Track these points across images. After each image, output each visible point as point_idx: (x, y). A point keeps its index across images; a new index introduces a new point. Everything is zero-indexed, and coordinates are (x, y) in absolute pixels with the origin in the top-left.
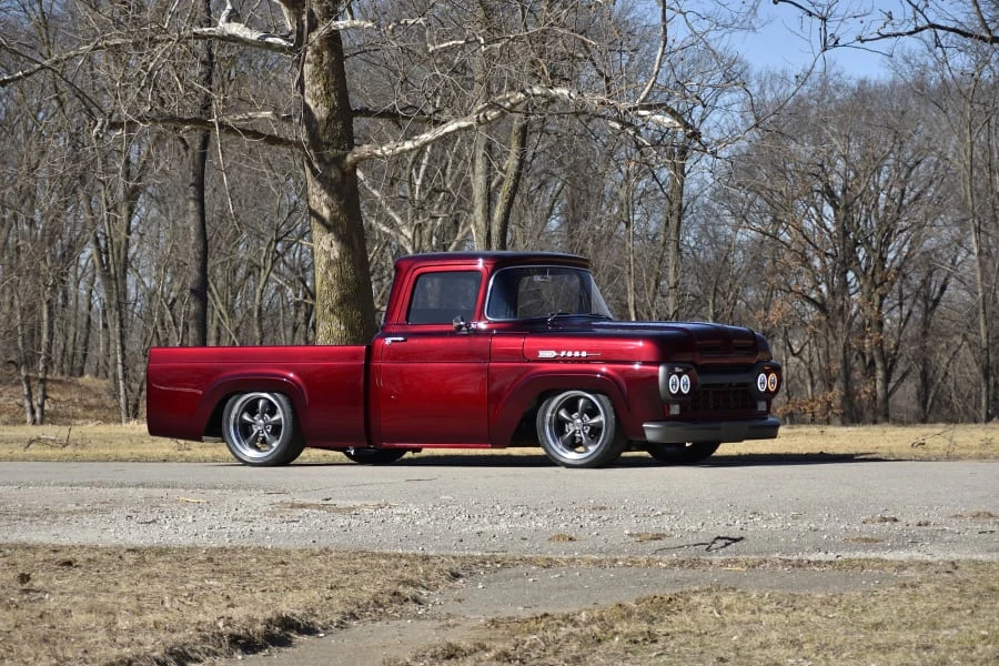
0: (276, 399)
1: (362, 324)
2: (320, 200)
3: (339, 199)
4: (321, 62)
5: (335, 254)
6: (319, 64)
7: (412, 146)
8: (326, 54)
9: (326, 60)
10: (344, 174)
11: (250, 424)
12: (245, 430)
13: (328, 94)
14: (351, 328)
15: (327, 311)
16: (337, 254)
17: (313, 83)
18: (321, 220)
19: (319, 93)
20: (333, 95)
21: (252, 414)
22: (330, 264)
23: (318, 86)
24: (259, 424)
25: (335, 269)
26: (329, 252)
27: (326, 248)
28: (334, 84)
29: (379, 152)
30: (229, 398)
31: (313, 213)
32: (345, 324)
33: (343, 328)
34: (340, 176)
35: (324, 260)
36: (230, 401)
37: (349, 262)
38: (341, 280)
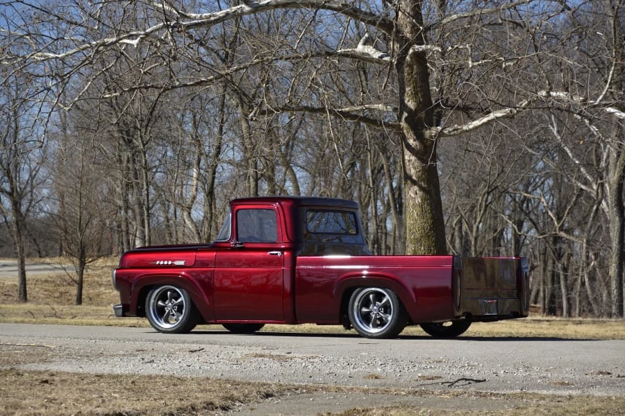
2: (409, 163)
5: (418, 200)
6: (411, 73)
8: (415, 67)
13: (416, 93)
14: (428, 248)
19: (410, 93)
20: (420, 95)
22: (415, 205)
23: (409, 89)
25: (418, 208)
26: (414, 198)
27: (413, 195)
28: (421, 87)
35: (411, 203)
37: (428, 205)
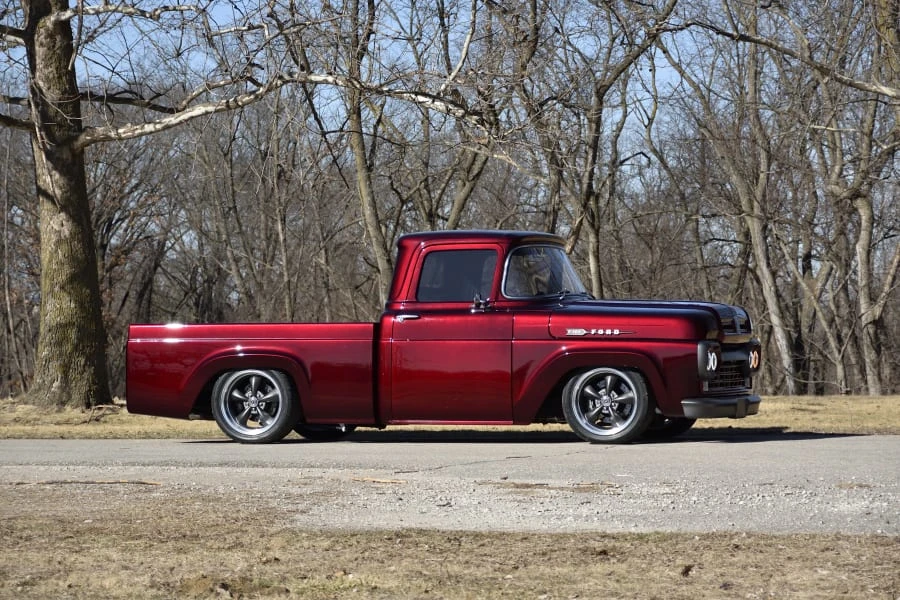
0: (273, 376)
1: (91, 301)
2: (51, 180)
3: (70, 180)
4: (54, 47)
5: (66, 232)
6: (51, 48)
7: (153, 130)
8: (58, 38)
9: (58, 44)
10: (74, 155)
11: (241, 402)
12: (235, 407)
13: (60, 77)
14: (81, 304)
15: (57, 289)
16: (67, 233)
17: (46, 66)
18: (50, 198)
19: (51, 76)
20: (64, 78)
21: (243, 392)
22: (59, 243)
23: (50, 69)
24: (252, 401)
25: (65, 246)
26: (59, 232)
27: (56, 227)
29: (113, 134)
30: (221, 375)
31: (42, 192)
32: (76, 302)
33: (73, 305)
34: (70, 158)
35: (54, 238)
36: (221, 378)
37: (80, 241)
38: (72, 258)
